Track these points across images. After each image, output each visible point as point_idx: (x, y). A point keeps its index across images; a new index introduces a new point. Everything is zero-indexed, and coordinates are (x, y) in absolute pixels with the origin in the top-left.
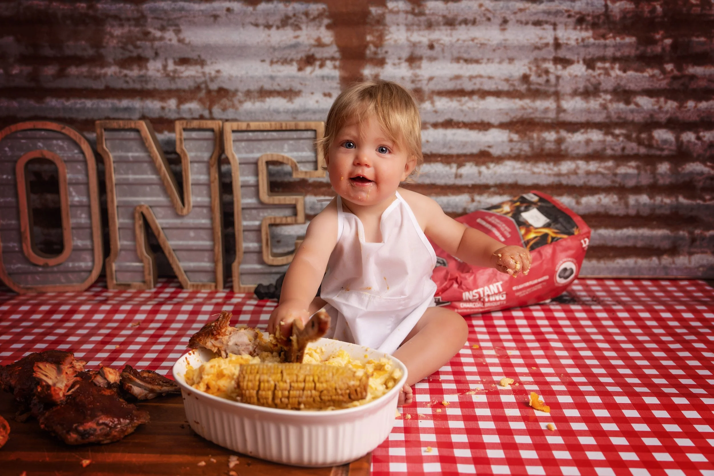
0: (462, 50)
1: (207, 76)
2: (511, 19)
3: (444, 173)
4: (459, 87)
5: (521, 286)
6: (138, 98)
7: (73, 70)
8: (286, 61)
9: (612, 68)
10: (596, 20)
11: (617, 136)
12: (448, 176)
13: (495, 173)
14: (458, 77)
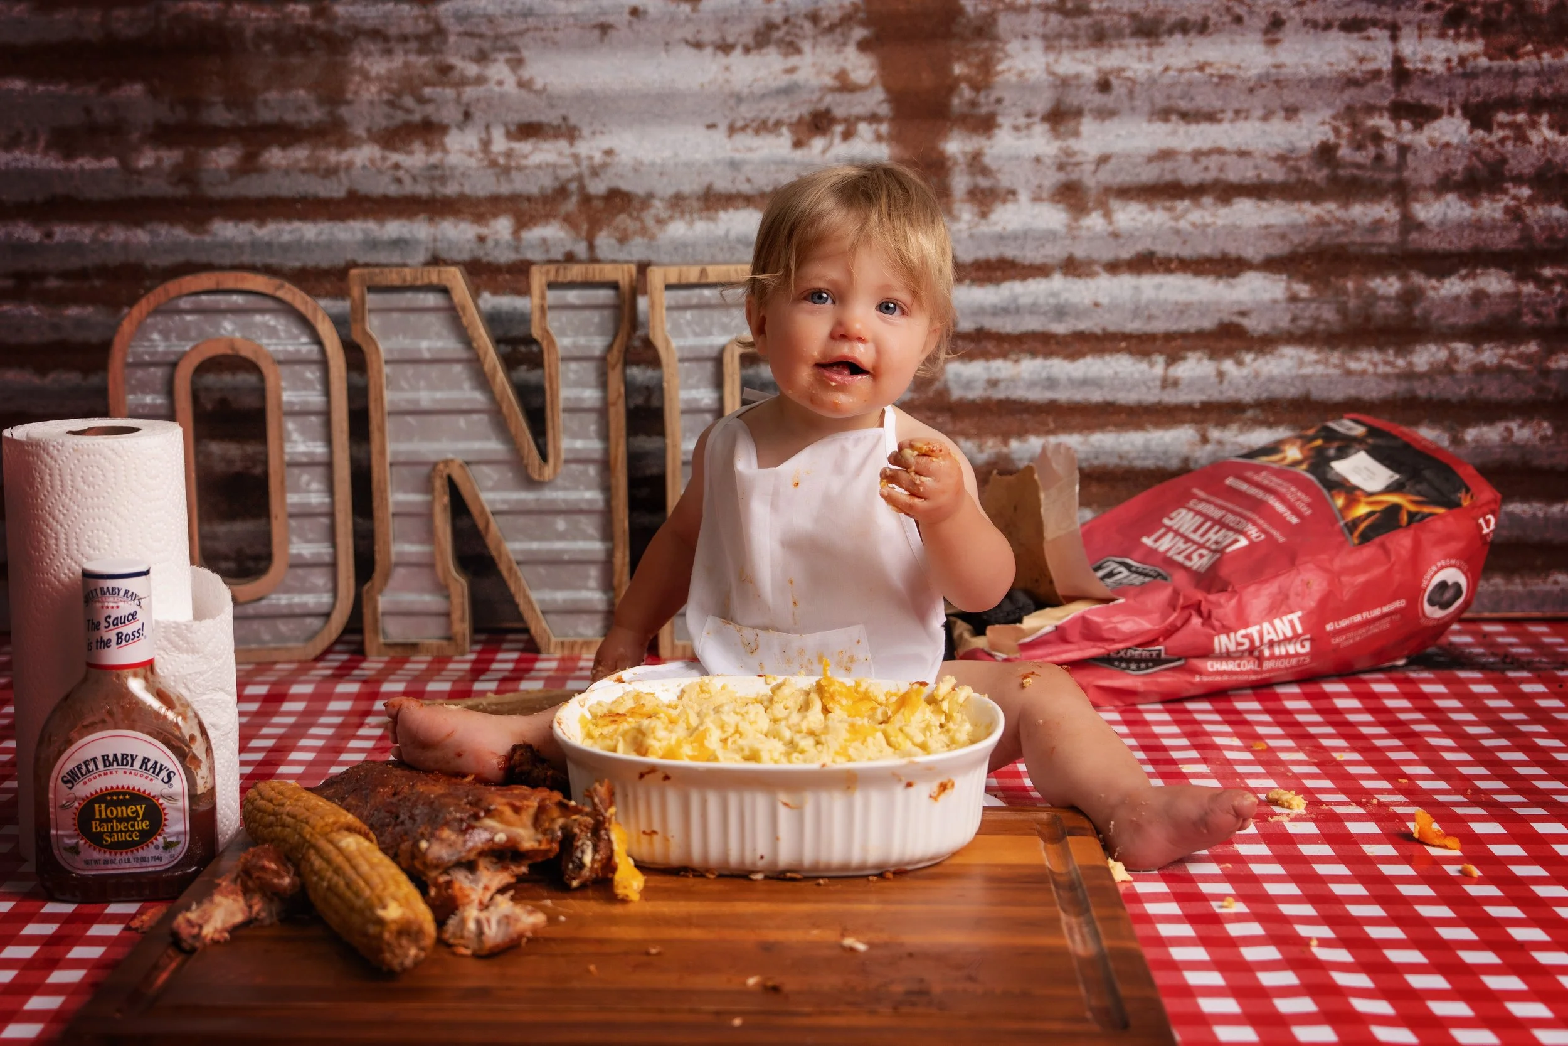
0: (1177, 91)
1: (585, 163)
2: (1291, 18)
3: (1137, 376)
4: (1168, 177)
5: (1344, 623)
6: (422, 216)
7: (275, 156)
8: (763, 127)
9: (1534, 125)
10: (1493, 14)
11: (1550, 282)
12: (1144, 383)
13: (1257, 375)
14: (1166, 155)
